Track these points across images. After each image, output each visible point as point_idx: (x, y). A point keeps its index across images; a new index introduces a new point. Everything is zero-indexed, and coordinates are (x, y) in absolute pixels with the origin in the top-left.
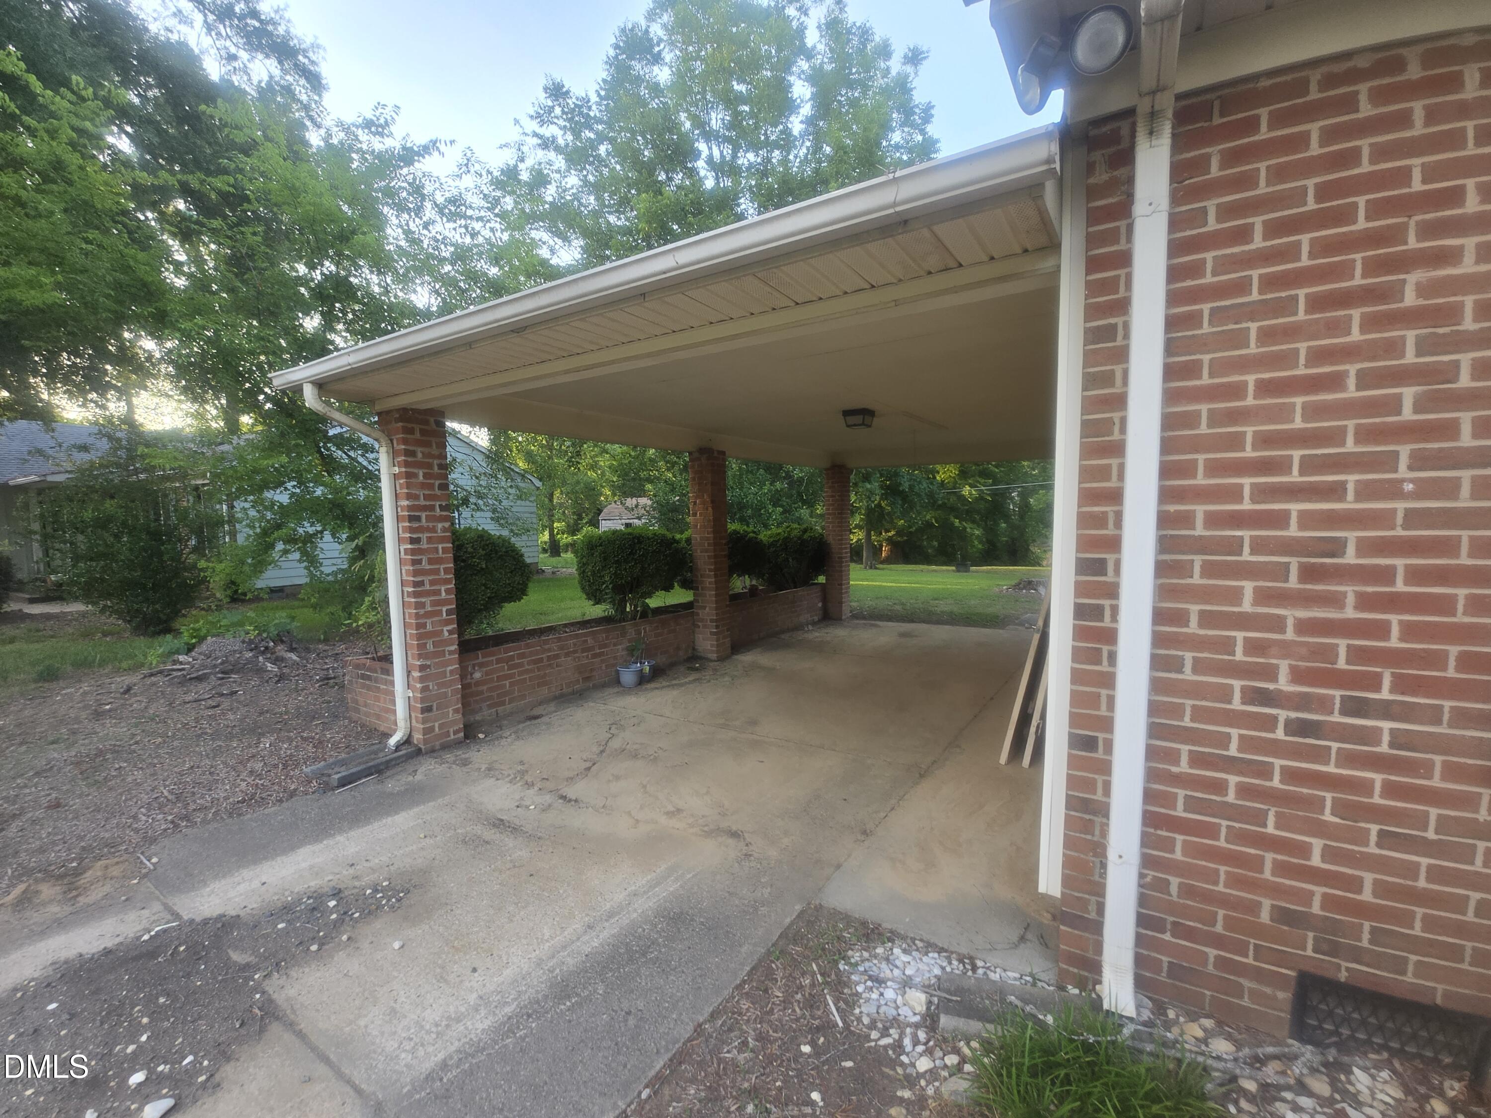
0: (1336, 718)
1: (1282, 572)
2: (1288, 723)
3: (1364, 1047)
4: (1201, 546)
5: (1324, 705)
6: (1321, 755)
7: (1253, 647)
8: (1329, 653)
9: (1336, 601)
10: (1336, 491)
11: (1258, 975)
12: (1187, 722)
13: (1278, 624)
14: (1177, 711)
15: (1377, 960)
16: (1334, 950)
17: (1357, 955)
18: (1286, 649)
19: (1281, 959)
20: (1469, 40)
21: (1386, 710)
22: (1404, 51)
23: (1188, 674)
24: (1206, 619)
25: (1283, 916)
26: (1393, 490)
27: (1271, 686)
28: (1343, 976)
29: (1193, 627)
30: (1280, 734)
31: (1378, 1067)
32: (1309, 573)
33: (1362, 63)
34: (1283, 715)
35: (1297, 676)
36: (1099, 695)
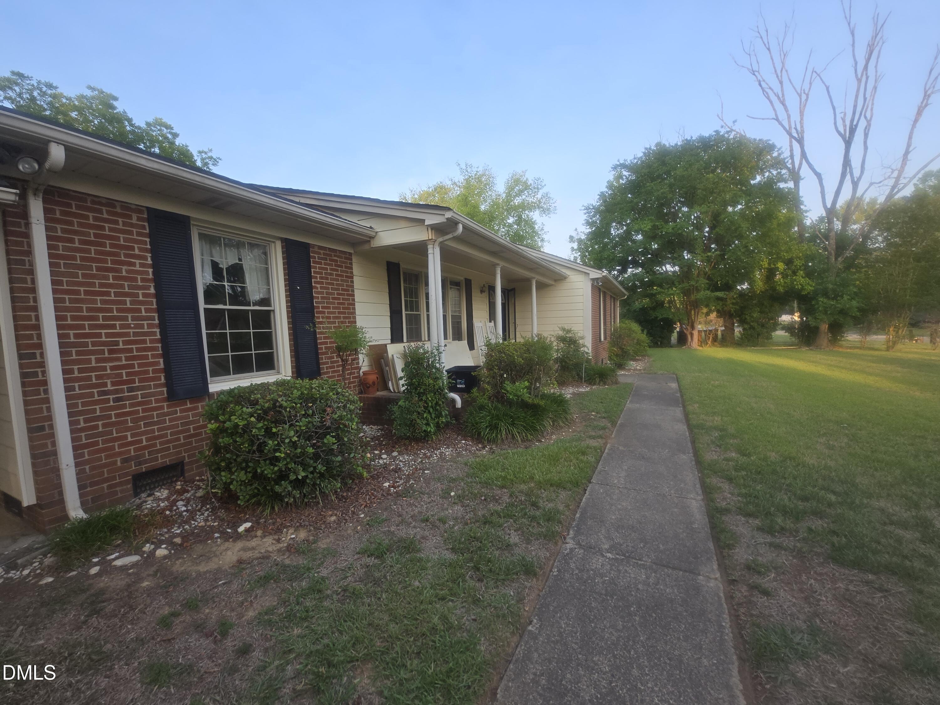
0: (126, 394)
1: (103, 352)
2: (113, 399)
3: (155, 488)
4: (74, 345)
5: (122, 391)
6: (124, 406)
7: (97, 377)
8: (121, 375)
9: (120, 359)
10: (113, 327)
11: (121, 484)
12: (80, 408)
13: (105, 369)
14: (76, 405)
15: (151, 460)
16: (140, 464)
17: (146, 462)
18: (108, 376)
19: (126, 474)
20: (134, 207)
21: (138, 389)
22: (116, 203)
23: (77, 391)
24: (80, 371)
25: (125, 461)
26: (128, 326)
27: (106, 389)
28: (144, 470)
29: (76, 374)
30: (112, 403)
31: (160, 490)
32: (111, 352)
33: (104, 201)
34: (111, 397)
35: (113, 384)
36: (42, 408)
